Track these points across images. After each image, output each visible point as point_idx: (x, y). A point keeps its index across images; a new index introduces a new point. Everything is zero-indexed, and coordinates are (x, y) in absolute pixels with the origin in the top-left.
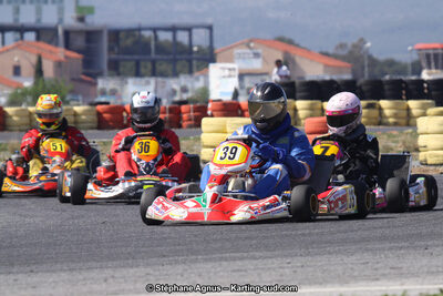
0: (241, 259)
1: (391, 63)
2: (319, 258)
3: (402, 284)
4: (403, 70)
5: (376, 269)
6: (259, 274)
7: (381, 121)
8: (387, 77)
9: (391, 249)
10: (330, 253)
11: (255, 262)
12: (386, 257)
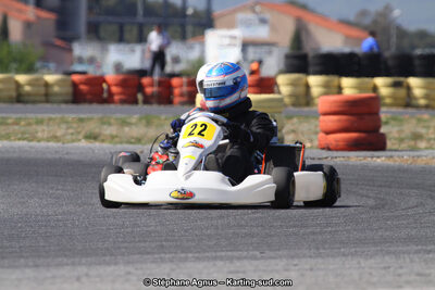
0: (239, 258)
1: (423, 35)
5: (399, 275)
7: (408, 102)
8: (418, 52)
9: (417, 252)
10: (344, 255)
12: (412, 261)
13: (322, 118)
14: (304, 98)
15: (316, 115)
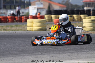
0: (37, 55)
1: (76, 6)
2: (57, 54)
3: (78, 61)
4: (79, 7)
5: (72, 57)
6: (41, 59)
7: (74, 20)
8: (75, 9)
9: (75, 52)
10: (60, 53)
11: (40, 56)
12: (74, 54)
14: (51, 20)
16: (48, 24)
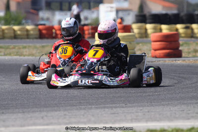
0: (116, 107)
5: (188, 114)
6: (125, 116)
7: (192, 35)
8: (197, 13)
10: (163, 105)
12: (194, 107)
13: (153, 43)
14: (144, 34)
15: (150, 42)
16: (138, 43)
